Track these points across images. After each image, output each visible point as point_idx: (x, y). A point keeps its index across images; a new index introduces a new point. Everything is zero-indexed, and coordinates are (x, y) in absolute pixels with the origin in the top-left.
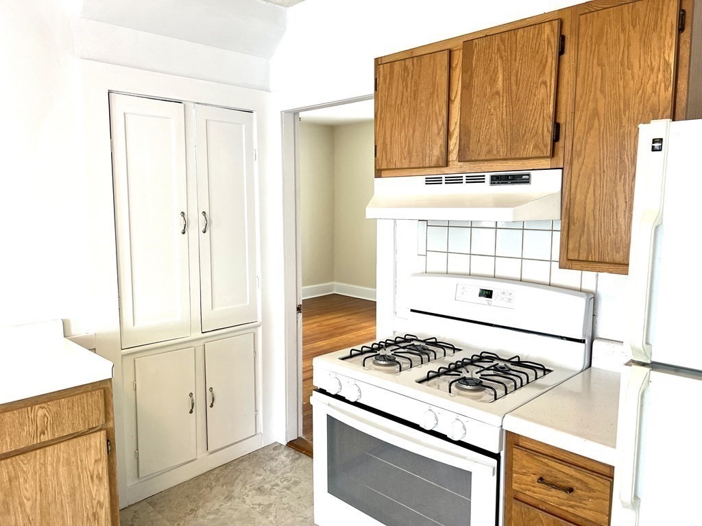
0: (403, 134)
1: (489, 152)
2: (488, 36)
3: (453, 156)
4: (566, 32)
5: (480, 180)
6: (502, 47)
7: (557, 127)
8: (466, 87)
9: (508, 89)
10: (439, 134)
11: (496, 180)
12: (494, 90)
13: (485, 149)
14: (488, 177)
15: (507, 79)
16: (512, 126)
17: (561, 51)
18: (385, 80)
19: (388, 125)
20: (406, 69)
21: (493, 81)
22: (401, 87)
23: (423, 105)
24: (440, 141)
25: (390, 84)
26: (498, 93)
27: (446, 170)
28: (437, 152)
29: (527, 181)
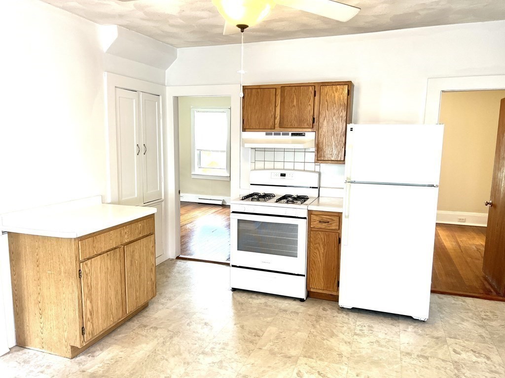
0: (256, 116)
1: (291, 125)
2: (291, 86)
3: (277, 125)
4: (316, 90)
5: (288, 134)
6: (295, 91)
7: (314, 119)
8: (282, 103)
9: (298, 105)
10: (272, 117)
11: (293, 134)
12: (293, 105)
13: (289, 124)
14: (290, 133)
15: (298, 101)
16: (299, 117)
17: (315, 95)
18: (248, 95)
19: (250, 112)
20: (258, 92)
21: (293, 102)
22: (255, 99)
23: (265, 106)
24: (272, 120)
25: (251, 96)
26: (294, 106)
27: (274, 130)
28: (271, 123)
29: (304, 135)
